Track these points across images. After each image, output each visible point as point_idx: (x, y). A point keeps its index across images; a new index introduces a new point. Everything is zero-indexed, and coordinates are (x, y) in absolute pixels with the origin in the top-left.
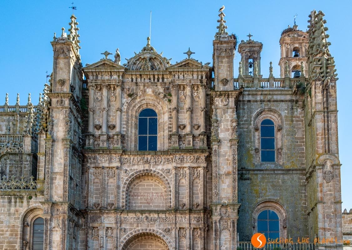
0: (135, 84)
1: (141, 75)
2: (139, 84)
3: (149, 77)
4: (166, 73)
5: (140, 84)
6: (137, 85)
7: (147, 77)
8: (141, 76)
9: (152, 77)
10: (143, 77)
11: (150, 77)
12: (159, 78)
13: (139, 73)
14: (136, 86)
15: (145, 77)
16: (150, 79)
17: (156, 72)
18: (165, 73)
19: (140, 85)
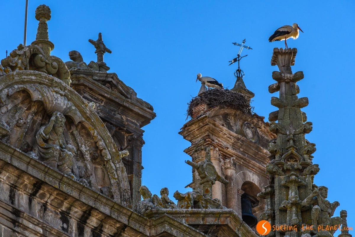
0: (11, 216)
1: (38, 185)
2: (25, 222)
3: (64, 209)
4: (141, 230)
5: (31, 226)
6: (14, 222)
7: (61, 204)
8: (39, 188)
9: (77, 212)
10: (43, 196)
11: (69, 209)
12: (101, 231)
13: (40, 176)
14: (11, 225)
15: (49, 199)
16: (65, 217)
17: (106, 205)
18: (137, 227)
19: (26, 228)
